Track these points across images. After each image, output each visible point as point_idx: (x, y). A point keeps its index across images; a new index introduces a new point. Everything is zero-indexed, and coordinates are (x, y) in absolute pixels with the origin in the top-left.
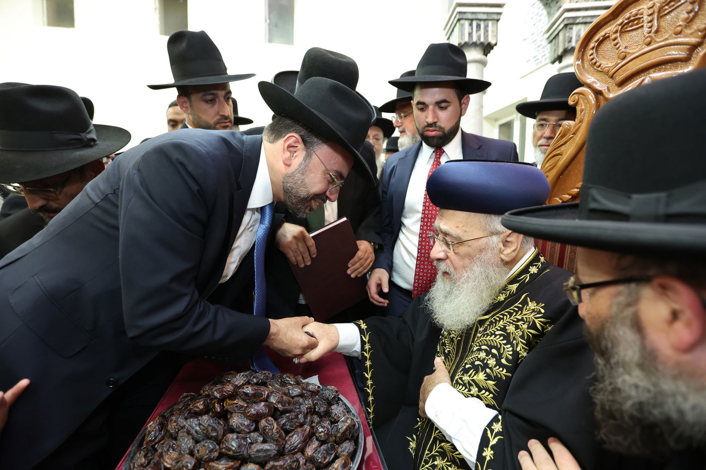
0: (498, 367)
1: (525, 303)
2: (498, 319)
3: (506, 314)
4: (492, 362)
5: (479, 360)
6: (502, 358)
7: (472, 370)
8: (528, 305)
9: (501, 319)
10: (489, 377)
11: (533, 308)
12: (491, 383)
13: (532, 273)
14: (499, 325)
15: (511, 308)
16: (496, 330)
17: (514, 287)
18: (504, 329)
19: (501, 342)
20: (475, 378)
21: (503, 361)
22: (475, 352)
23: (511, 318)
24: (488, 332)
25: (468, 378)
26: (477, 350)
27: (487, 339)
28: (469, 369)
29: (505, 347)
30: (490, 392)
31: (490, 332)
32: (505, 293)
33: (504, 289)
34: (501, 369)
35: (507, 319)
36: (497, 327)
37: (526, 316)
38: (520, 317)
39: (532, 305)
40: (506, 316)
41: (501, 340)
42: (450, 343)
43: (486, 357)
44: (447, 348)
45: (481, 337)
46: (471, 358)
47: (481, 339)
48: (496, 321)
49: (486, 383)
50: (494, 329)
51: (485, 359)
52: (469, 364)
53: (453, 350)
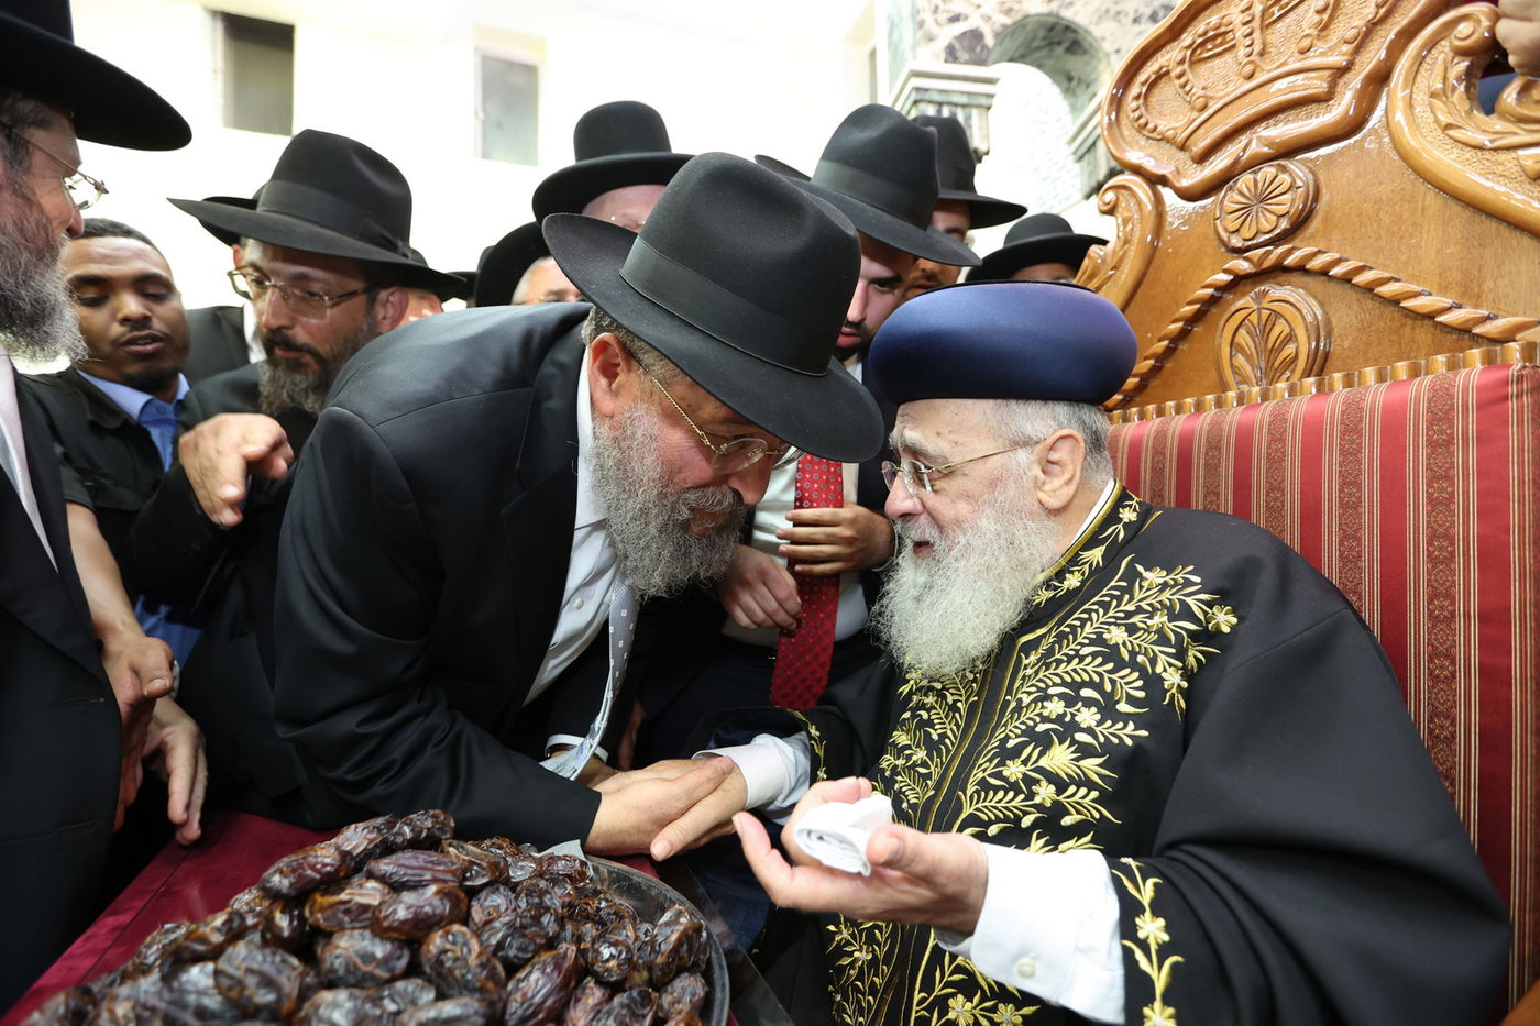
0: (1109, 723)
1: (1132, 576)
2: (1078, 623)
3: (1095, 607)
4: (1088, 717)
5: (1045, 719)
6: (1118, 702)
7: (1031, 747)
8: (1142, 579)
9: (1084, 622)
10: (1084, 751)
11: (1161, 581)
12: (1091, 765)
13: (1127, 521)
14: (1084, 634)
15: (1104, 592)
16: (1079, 647)
17: (1096, 555)
18: (1099, 640)
19: (1099, 669)
20: (1043, 762)
21: (1123, 707)
23: (1111, 613)
24: (1058, 656)
25: (1023, 769)
26: (1035, 701)
27: (1059, 671)
28: (1019, 748)
29: (1114, 677)
30: (1091, 785)
31: (1064, 655)
32: (1079, 571)
33: (1074, 561)
34: (1120, 725)
35: (1099, 617)
36: (1080, 640)
37: (1149, 601)
38: (1131, 607)
39: (1153, 577)
41: (1099, 665)
42: (947, 717)
43: (1068, 710)
44: (936, 730)
45: (1037, 673)
46: (1017, 724)
47: (1040, 676)
48: (1073, 628)
49: (1079, 767)
50: (1072, 646)
51: (1065, 714)
52: (1017, 736)
53: (954, 728)
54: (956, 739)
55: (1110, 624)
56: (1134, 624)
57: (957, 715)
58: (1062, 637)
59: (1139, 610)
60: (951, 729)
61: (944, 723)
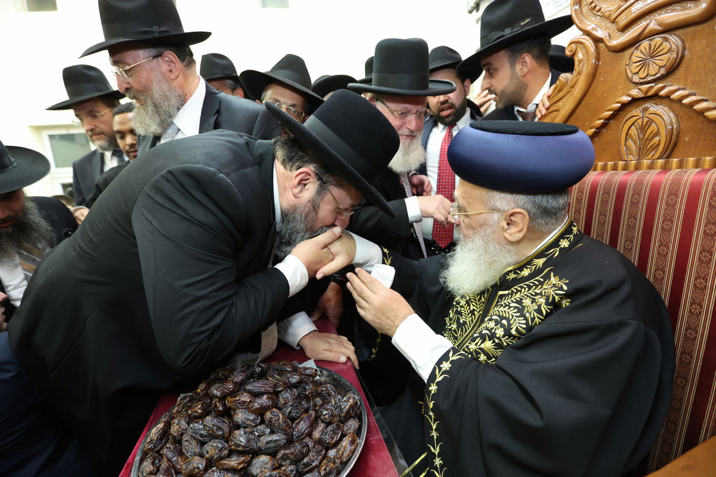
0: (507, 337)
1: (547, 278)
2: (515, 291)
3: (525, 286)
4: (500, 332)
5: (487, 329)
6: (511, 329)
7: (479, 339)
8: (549, 280)
9: (518, 291)
11: (555, 282)
13: (563, 247)
14: (515, 297)
15: (532, 281)
16: (511, 302)
17: (540, 262)
18: (520, 302)
19: (514, 314)
20: (482, 346)
21: (513, 332)
22: (485, 322)
23: (530, 291)
24: (502, 303)
25: (475, 347)
27: (500, 310)
28: (477, 337)
29: (516, 319)
31: (504, 303)
32: (530, 268)
33: (529, 262)
35: (525, 292)
36: (512, 299)
37: (546, 291)
38: (538, 292)
39: (554, 280)
40: (525, 288)
41: (515, 313)
42: (468, 314)
43: (495, 327)
44: (462, 318)
47: (494, 310)
50: (509, 301)
51: (493, 328)
53: (471, 321)
54: (470, 326)
55: (527, 296)
57: (473, 316)
60: (469, 321)
61: (466, 317)
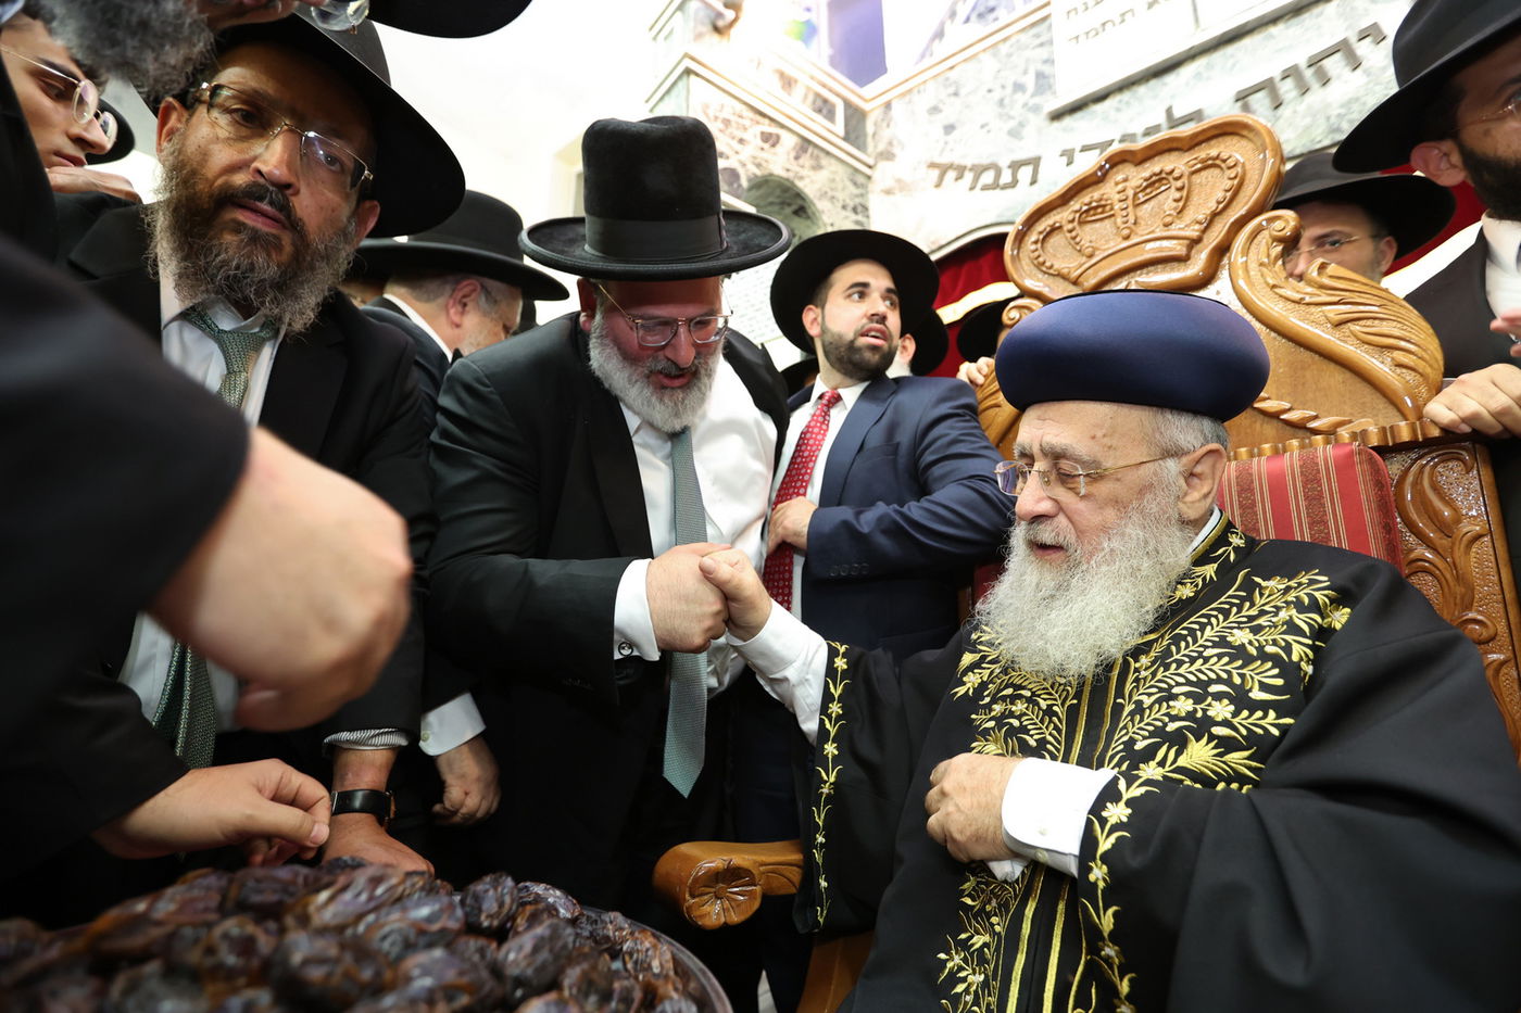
0: (1245, 713)
1: (1250, 587)
2: (1197, 627)
3: (1215, 613)
4: (1221, 710)
5: (1174, 718)
6: (1250, 690)
7: (1164, 748)
8: (1262, 587)
9: (1203, 627)
10: (1227, 745)
11: (1281, 587)
12: (1237, 758)
13: (1237, 544)
15: (1222, 599)
16: (1202, 649)
18: (1222, 642)
19: (1227, 667)
20: (1182, 761)
21: (1257, 694)
22: (1150, 707)
23: (1232, 619)
24: (1178, 657)
25: (1159, 770)
26: (1159, 701)
27: (1181, 671)
28: (1152, 751)
29: (1243, 671)
30: (1242, 779)
32: (1191, 583)
34: (1259, 714)
35: (1220, 622)
36: (1200, 642)
37: (1272, 604)
38: (1254, 612)
39: (1276, 584)
42: (1042, 721)
43: (1198, 707)
44: (1032, 736)
45: (1154, 674)
46: (1142, 725)
47: (1159, 676)
48: (1192, 632)
49: (1224, 763)
50: (1194, 647)
51: (1195, 710)
52: (1145, 738)
53: (1054, 732)
54: (1059, 743)
55: (1232, 628)
56: (1260, 625)
57: (1055, 719)
58: (1177, 640)
59: (1262, 613)
60: (1050, 734)
61: (1041, 728)
